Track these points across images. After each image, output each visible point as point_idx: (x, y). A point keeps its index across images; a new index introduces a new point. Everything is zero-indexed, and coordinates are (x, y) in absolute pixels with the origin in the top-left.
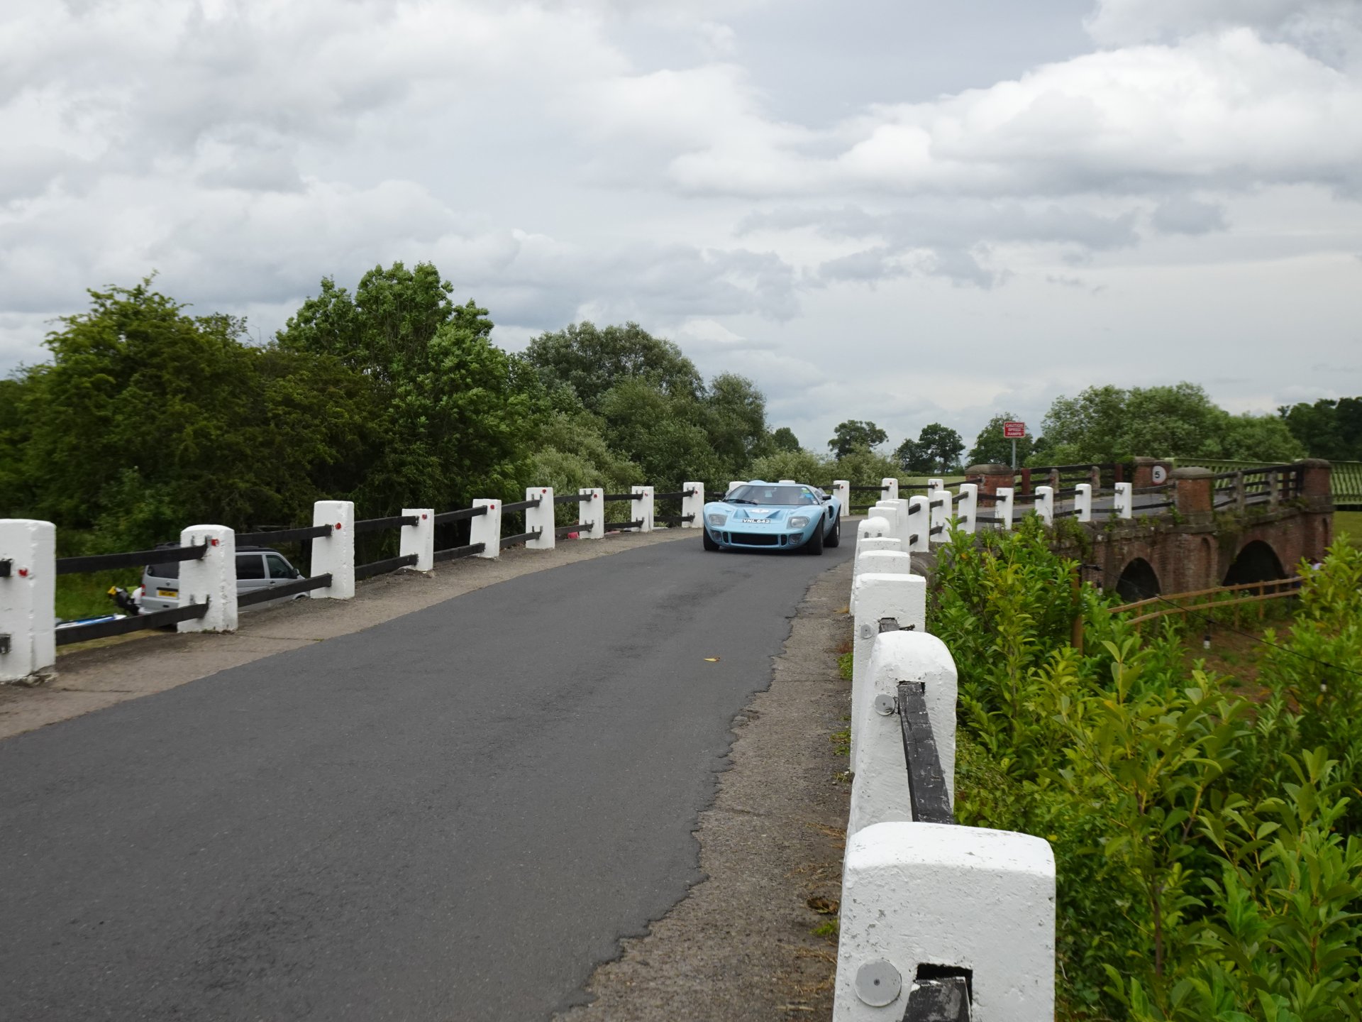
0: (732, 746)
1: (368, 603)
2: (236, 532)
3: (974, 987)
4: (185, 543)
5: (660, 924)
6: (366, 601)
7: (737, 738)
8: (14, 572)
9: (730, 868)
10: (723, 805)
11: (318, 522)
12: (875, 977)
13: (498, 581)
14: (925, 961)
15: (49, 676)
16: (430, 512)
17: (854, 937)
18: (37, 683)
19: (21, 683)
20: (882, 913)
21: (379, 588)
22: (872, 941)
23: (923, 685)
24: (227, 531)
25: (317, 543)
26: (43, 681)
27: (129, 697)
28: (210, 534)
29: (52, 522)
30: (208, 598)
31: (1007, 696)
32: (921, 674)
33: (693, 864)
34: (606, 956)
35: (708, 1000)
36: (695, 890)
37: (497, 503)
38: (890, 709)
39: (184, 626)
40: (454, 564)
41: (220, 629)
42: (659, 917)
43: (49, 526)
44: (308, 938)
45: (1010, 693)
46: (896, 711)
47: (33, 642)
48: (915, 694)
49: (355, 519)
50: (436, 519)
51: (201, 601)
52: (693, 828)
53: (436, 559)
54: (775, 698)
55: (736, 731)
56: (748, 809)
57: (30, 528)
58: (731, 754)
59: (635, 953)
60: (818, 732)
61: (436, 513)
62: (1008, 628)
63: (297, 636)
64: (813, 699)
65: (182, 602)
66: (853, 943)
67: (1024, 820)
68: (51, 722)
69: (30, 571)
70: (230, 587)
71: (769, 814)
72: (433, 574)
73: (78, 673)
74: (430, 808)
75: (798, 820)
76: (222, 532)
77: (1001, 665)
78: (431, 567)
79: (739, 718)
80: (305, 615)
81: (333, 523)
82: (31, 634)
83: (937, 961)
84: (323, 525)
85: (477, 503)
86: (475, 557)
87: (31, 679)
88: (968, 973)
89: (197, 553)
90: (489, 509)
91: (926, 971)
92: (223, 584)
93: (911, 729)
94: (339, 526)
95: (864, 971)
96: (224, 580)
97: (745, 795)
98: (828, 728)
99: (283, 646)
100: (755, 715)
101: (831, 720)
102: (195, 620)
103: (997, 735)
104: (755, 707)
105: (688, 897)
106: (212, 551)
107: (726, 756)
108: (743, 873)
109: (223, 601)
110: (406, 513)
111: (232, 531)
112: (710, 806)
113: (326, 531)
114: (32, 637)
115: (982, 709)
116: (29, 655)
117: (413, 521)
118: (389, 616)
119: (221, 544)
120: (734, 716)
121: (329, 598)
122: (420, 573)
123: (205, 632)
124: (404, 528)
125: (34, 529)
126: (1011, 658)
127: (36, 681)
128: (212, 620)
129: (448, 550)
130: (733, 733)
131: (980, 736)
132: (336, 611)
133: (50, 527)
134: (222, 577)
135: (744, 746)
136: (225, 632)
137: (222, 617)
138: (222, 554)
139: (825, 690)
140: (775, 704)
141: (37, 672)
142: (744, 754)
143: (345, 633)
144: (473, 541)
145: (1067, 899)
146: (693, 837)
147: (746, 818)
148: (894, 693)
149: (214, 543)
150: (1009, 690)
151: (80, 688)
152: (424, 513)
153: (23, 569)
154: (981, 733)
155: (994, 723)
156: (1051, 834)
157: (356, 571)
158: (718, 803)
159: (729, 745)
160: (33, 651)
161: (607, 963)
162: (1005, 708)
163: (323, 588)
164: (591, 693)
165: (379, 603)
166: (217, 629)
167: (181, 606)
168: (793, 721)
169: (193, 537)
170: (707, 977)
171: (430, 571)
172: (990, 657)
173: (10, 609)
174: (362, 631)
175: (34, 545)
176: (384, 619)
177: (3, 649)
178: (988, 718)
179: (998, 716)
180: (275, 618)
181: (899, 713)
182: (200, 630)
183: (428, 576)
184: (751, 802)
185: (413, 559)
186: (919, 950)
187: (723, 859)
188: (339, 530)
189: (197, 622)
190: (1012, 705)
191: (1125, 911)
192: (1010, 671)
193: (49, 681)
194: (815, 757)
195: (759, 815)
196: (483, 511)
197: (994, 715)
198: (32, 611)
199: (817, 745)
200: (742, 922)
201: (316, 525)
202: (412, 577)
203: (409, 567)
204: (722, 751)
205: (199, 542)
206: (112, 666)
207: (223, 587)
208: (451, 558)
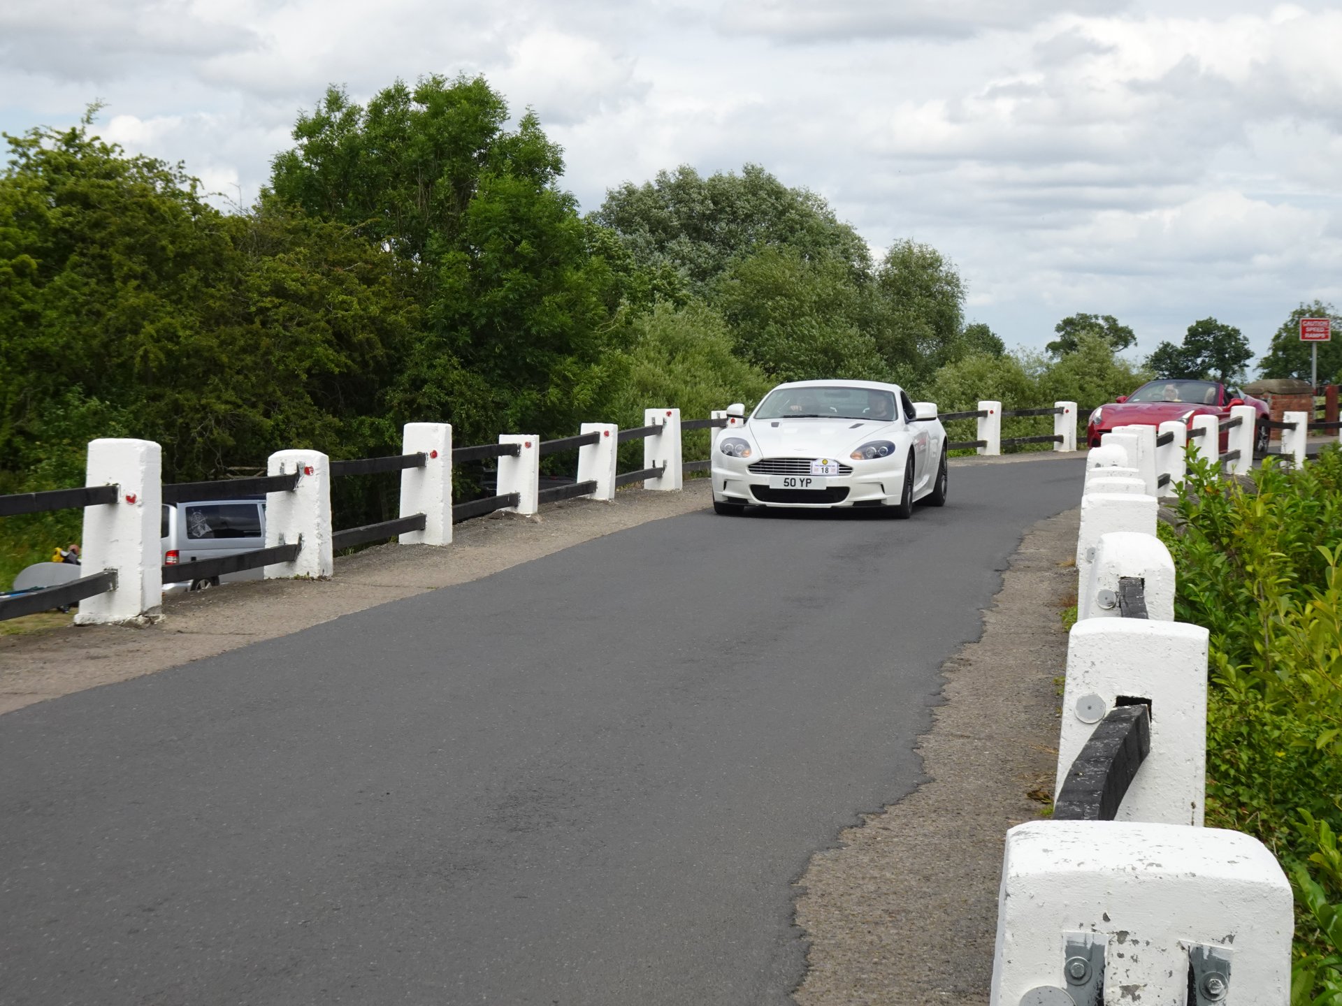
0: (944, 687)
1: (470, 551)
2: (331, 459)
3: (1153, 711)
4: (273, 470)
5: (893, 807)
6: (467, 548)
7: (949, 681)
8: (121, 499)
9: (955, 775)
10: (941, 732)
11: (409, 449)
12: (1088, 704)
13: (621, 527)
14: (1121, 694)
15: (157, 617)
16: (534, 439)
17: (1075, 679)
18: (146, 624)
19: (131, 624)
20: (1093, 663)
21: (478, 534)
22: (1086, 682)
23: (1143, 580)
24: (322, 458)
25: (407, 474)
26: (152, 623)
27: (256, 639)
28: (303, 461)
29: (157, 442)
30: (300, 539)
31: (1258, 646)
32: (1141, 571)
33: (917, 771)
34: (849, 824)
35: (947, 849)
36: (923, 787)
37: (612, 428)
38: (1112, 603)
39: (271, 571)
40: (560, 507)
41: (316, 576)
42: (892, 803)
43: (156, 446)
44: (576, 806)
45: (1261, 643)
46: (1118, 605)
47: (142, 579)
48: (1135, 585)
49: (453, 447)
50: (541, 446)
51: (291, 541)
52: (913, 746)
53: (543, 499)
54: (988, 648)
55: (948, 675)
56: (966, 734)
57: (138, 449)
58: (944, 693)
59: (873, 823)
60: (1039, 677)
61: (541, 441)
62: (1258, 568)
63: (407, 584)
64: (1032, 649)
65: (270, 542)
66: (1074, 683)
67: (1248, 729)
68: (194, 659)
69: (139, 498)
70: (325, 525)
71: (990, 737)
72: (538, 519)
73: (185, 616)
74: (642, 726)
75: (1020, 743)
76: (316, 459)
77: (1252, 613)
78: (536, 510)
79: (948, 664)
80: (403, 563)
81: (427, 450)
82: (140, 569)
83: (1129, 694)
84: (414, 452)
85: (587, 429)
86: (584, 499)
87: (141, 619)
88: (1149, 702)
89: (287, 483)
90: (602, 436)
91: (1122, 701)
92: (319, 520)
93: (1127, 606)
94: (434, 455)
95: (1081, 701)
96: (319, 516)
97: (964, 724)
98: (1050, 674)
99: (394, 595)
100: (967, 663)
101: (1053, 666)
102: (285, 563)
103: (1246, 694)
104: (965, 655)
105: (917, 791)
106: (304, 481)
107: (939, 694)
108: (968, 777)
109: (320, 542)
110: (504, 439)
111: (327, 457)
112: (928, 731)
113: (418, 461)
114: (142, 573)
115: (1229, 663)
116: (140, 593)
117: (513, 451)
118: (504, 565)
119: (316, 472)
120: (942, 663)
121: (423, 544)
122: (523, 517)
123: (297, 578)
124: (503, 460)
125: (143, 449)
126: (1262, 603)
127: (146, 622)
128: (305, 563)
129: (552, 489)
130: (943, 677)
131: (1228, 693)
132: (436, 559)
133: (156, 448)
134: (317, 512)
135: (957, 686)
136: (321, 578)
137: (317, 560)
138: (317, 485)
139: (1046, 642)
140: (989, 654)
141: (146, 613)
142: (958, 693)
143: (460, 581)
144: (582, 478)
145: (1290, 806)
146: (917, 755)
147: (966, 740)
148: (1115, 587)
149: (308, 471)
150: (1262, 640)
151: (195, 630)
152: (528, 441)
153: (132, 496)
154: (1227, 688)
155: (1244, 679)
156: (1279, 751)
157: (454, 510)
158: (936, 730)
159: (941, 686)
160: (142, 588)
161: (852, 827)
162: (1255, 661)
163: (415, 532)
164: (776, 640)
165: (484, 549)
166: (310, 575)
167: (267, 546)
168: (1010, 668)
169: (283, 464)
170: (944, 837)
171: (534, 515)
172: (1240, 603)
173: (117, 540)
174: (479, 581)
175: (143, 468)
176: (500, 569)
177: (111, 585)
178: (1237, 672)
179: (1247, 671)
180: (368, 565)
181: (1120, 606)
182: (291, 576)
183: (532, 521)
184: (970, 729)
185: (513, 500)
186: (1117, 687)
187: (949, 768)
188: (435, 460)
189: (288, 566)
190: (1264, 657)
191: (1337, 802)
192: (1261, 619)
193: (158, 622)
194: (1036, 697)
195: (979, 739)
196: (593, 439)
197: (1243, 669)
198: (141, 543)
199: (1038, 687)
200: (971, 807)
201: (405, 453)
202: (513, 522)
203: (508, 509)
204: (934, 690)
205: (290, 471)
206: (217, 610)
207: (318, 525)
208: (557, 500)
